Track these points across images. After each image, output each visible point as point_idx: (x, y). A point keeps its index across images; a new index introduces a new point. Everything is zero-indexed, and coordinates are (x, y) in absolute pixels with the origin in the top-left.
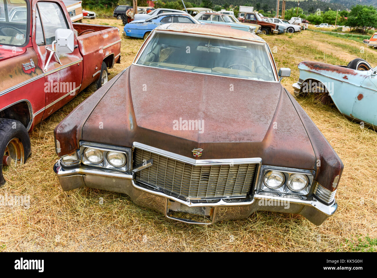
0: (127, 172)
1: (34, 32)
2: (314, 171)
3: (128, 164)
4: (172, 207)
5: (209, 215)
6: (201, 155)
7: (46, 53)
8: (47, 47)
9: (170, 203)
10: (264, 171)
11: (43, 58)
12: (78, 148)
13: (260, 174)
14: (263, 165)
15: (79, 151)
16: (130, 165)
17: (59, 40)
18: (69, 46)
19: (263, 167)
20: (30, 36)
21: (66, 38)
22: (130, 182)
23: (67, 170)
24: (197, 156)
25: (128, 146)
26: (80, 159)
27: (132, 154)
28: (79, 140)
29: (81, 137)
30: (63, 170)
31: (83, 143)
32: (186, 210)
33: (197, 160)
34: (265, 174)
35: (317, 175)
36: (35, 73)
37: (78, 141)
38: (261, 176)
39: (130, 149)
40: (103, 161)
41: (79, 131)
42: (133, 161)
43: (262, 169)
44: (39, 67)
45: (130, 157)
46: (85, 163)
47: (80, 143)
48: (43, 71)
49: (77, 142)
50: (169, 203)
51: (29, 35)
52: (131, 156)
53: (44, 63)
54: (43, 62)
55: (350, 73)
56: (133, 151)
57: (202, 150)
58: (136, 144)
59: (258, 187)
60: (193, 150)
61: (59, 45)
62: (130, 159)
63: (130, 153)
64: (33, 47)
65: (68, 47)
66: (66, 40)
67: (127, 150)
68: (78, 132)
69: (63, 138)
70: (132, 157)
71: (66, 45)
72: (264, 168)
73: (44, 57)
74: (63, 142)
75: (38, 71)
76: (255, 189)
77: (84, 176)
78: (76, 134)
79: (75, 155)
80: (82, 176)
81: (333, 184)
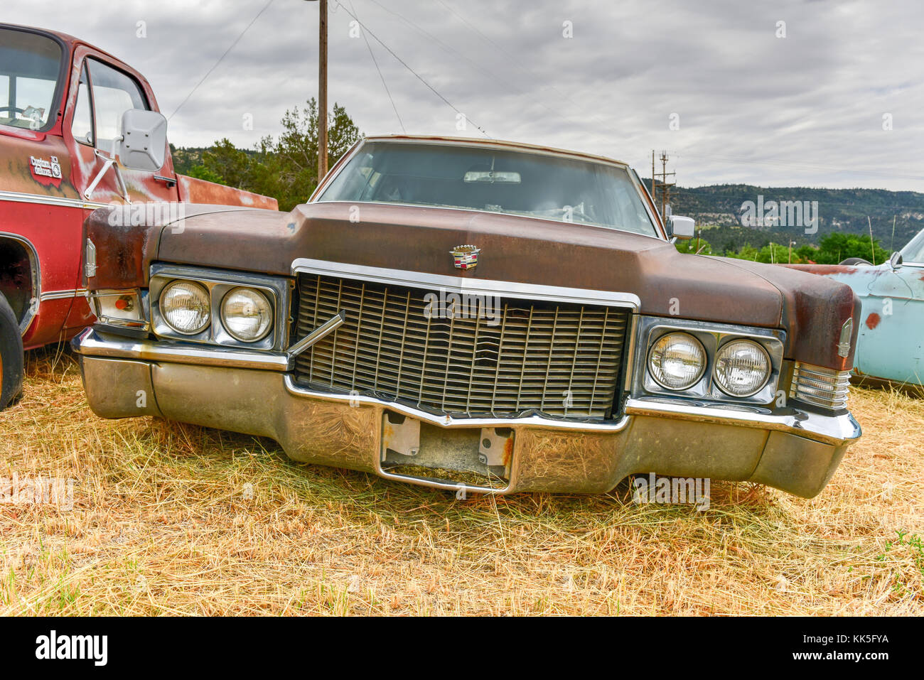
0: (274, 352)
1: (69, 108)
2: (783, 332)
3: (278, 331)
4: (395, 442)
5: (501, 462)
6: (475, 264)
7: (94, 163)
8: (98, 152)
9: (390, 428)
10: (646, 334)
11: (86, 170)
12: (144, 282)
13: (636, 346)
14: (643, 317)
15: (147, 296)
16: (282, 333)
17: (129, 133)
18: (151, 151)
19: (645, 324)
20: (59, 114)
21: (147, 131)
22: (281, 383)
23: (108, 340)
24: (464, 266)
25: (279, 272)
26: (147, 317)
27: (291, 297)
28: (149, 261)
29: (155, 251)
30: (98, 339)
31: (160, 268)
32: (436, 461)
33: (464, 279)
34: (649, 344)
35: (791, 344)
36: (59, 189)
37: (145, 262)
38: (640, 350)
39: (285, 282)
40: (210, 324)
41: (152, 235)
42: (291, 320)
43: (642, 328)
44: (71, 184)
45: (285, 307)
46: (161, 330)
47: (151, 271)
48: (82, 196)
49: (143, 265)
50: (388, 429)
51: (57, 111)
52: (288, 303)
53: (85, 182)
54: (84, 178)
55: (840, 271)
56: (292, 286)
57: (478, 250)
58: (301, 265)
59: (635, 385)
60: (453, 250)
61: (128, 147)
62: (284, 313)
63: (285, 294)
64: (62, 137)
65: (149, 155)
66: (147, 136)
67: (277, 283)
68: (148, 239)
69: (106, 238)
70: (289, 306)
71: (146, 149)
72: (648, 325)
73: (88, 168)
74: (104, 248)
75: (67, 189)
76: (627, 389)
77: (153, 365)
78: (142, 243)
79: (135, 308)
80: (148, 365)
81: (839, 347)
